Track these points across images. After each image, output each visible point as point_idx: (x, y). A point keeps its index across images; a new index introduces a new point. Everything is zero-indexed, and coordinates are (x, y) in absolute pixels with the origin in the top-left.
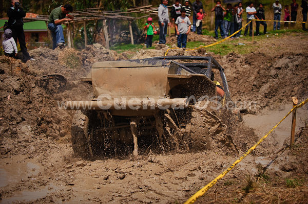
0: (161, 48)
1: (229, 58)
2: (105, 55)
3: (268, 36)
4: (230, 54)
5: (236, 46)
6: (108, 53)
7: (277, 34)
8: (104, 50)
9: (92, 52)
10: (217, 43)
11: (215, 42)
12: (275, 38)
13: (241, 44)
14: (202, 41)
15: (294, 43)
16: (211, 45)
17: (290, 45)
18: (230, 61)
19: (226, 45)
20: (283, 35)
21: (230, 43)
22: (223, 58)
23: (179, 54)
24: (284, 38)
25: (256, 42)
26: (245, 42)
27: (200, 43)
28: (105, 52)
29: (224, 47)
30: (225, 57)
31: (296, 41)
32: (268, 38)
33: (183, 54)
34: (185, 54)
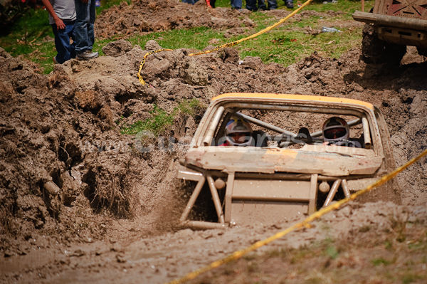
1: (304, 70)
4: (307, 59)
5: (315, 35)
13: (330, 30)
18: (308, 77)
19: (286, 34)
21: (296, 28)
22: (286, 71)
29: (281, 40)
30: (292, 68)
33: (187, 66)
34: (193, 64)
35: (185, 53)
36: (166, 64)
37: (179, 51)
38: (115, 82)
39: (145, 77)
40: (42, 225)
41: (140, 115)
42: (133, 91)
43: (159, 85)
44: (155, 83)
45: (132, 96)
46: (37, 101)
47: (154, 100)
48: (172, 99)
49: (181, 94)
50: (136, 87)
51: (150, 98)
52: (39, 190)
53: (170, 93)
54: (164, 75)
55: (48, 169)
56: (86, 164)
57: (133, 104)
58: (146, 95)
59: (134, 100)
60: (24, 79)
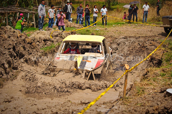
0: (49, 30)
2: (12, 33)
3: (114, 26)
6: (14, 32)
7: (120, 25)
8: (13, 30)
9: (4, 31)
10: (84, 28)
11: (82, 28)
12: (118, 27)
14: (75, 27)
15: (129, 30)
16: (80, 29)
17: (127, 31)
19: (89, 30)
20: (123, 25)
21: (91, 29)
23: (60, 34)
24: (124, 27)
25: (107, 29)
26: (100, 28)
27: (73, 28)
28: (13, 31)
29: (87, 31)
31: (131, 29)
32: (114, 27)
33: (62, 34)
34: (63, 34)
35: (63, 31)
36: (57, 33)
37: (61, 31)
38: (44, 37)
39: (52, 36)
40: (2, 77)
41: (48, 45)
42: (48, 39)
43: (55, 38)
44: (54, 38)
45: (48, 40)
46: (13, 40)
47: (53, 42)
48: (57, 42)
49: (60, 41)
50: (49, 38)
51: (52, 41)
52: (2, 66)
53: (57, 40)
54: (57, 36)
55: (6, 60)
56: (25, 58)
57: (47, 42)
58: (51, 40)
59: (47, 41)
60: (11, 35)
